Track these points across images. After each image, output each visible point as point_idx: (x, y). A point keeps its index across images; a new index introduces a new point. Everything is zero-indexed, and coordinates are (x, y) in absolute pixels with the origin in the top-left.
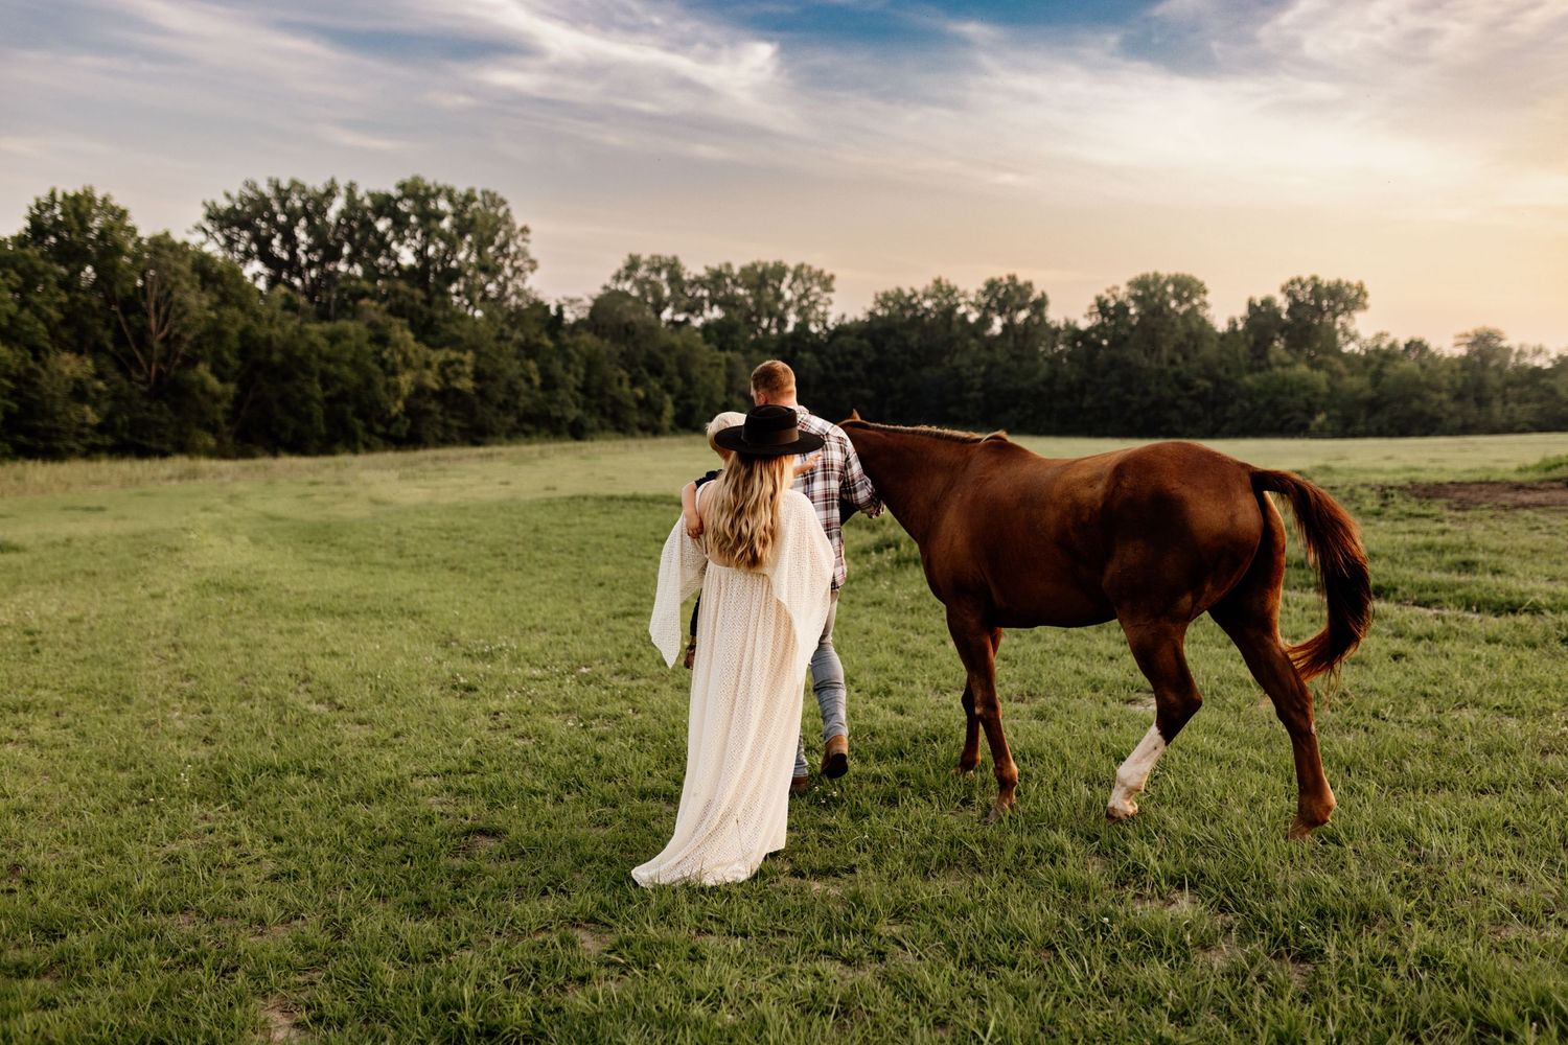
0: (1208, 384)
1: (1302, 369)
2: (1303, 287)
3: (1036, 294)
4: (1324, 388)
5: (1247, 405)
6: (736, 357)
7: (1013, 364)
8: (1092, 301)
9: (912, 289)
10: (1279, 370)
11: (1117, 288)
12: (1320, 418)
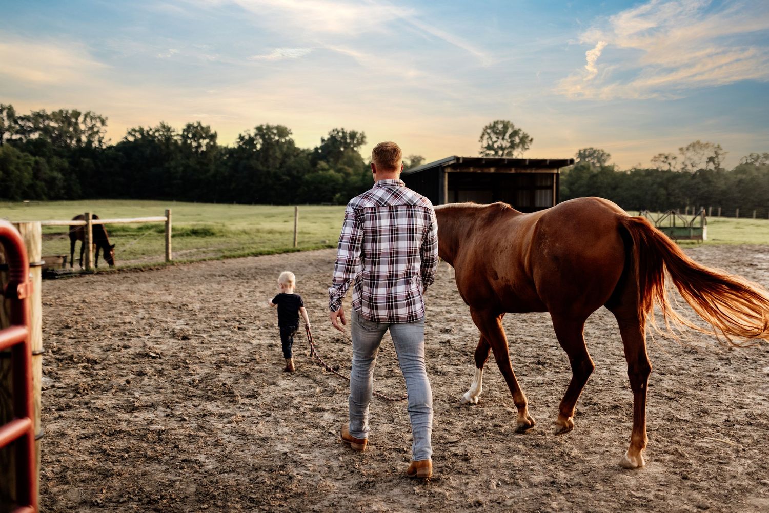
0: (288, 178)
1: (332, 172)
2: (338, 133)
3: (212, 132)
4: (341, 181)
5: (306, 189)
7: (198, 167)
8: (238, 136)
9: (149, 127)
10: (320, 172)
11: (249, 130)
12: (338, 195)
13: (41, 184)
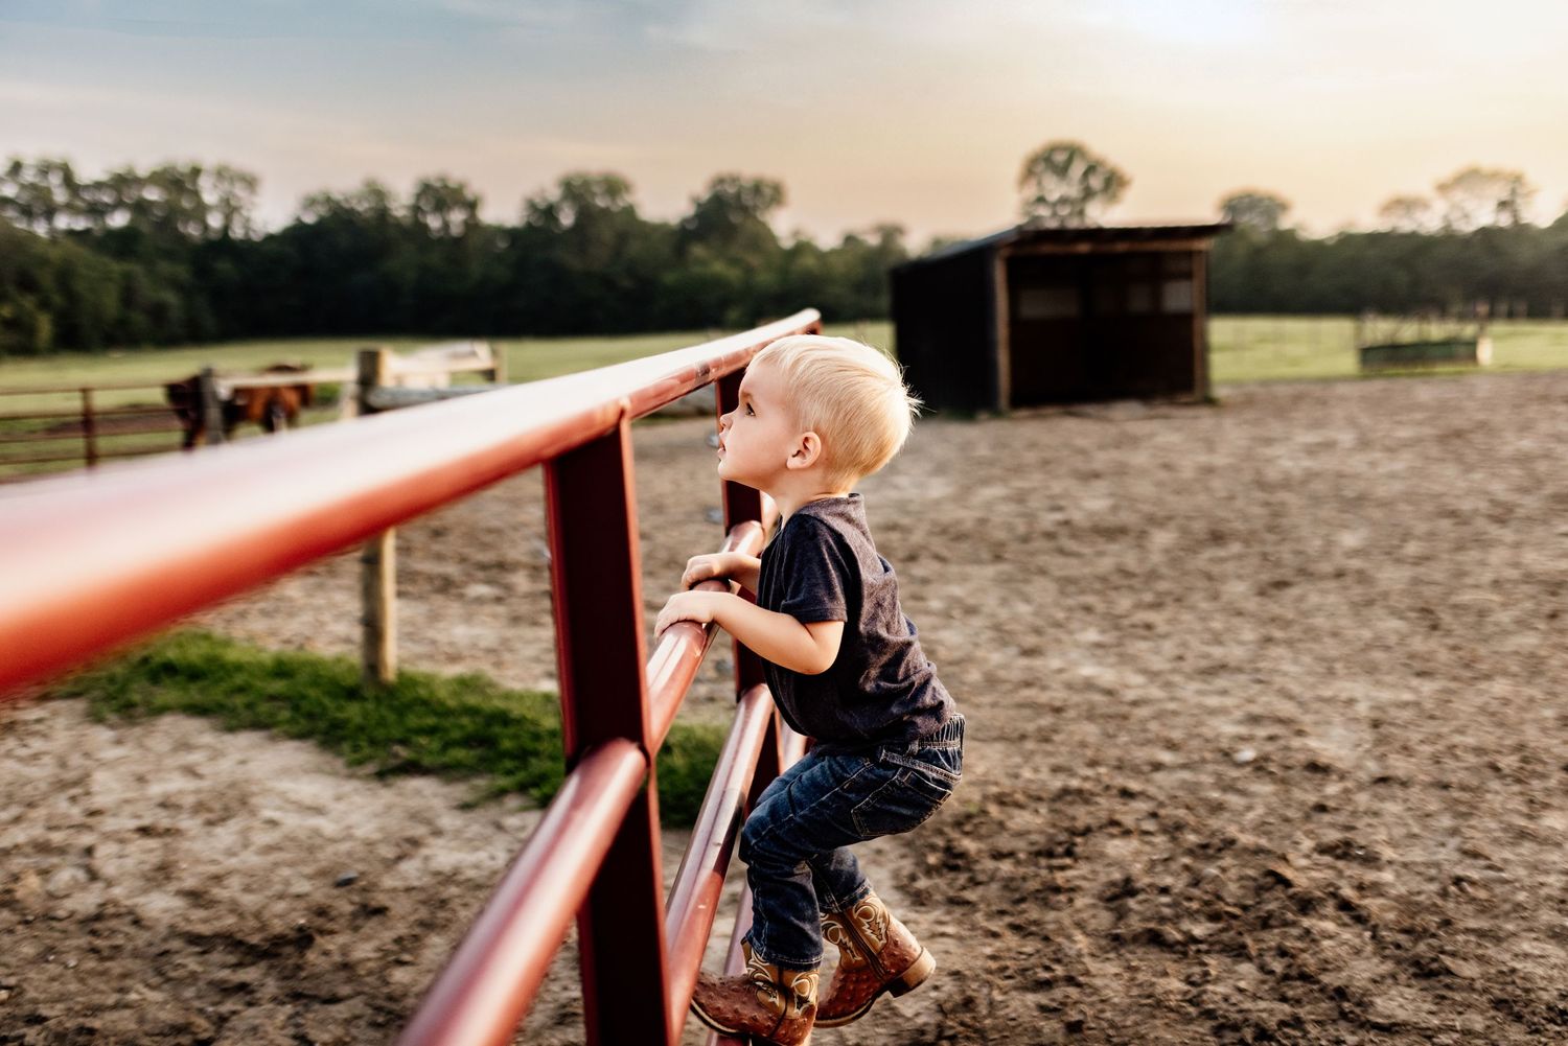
0: (631, 284)
1: (718, 265)
3: (470, 194)
4: (737, 285)
5: (666, 304)
7: (447, 268)
8: (524, 202)
13: (139, 317)
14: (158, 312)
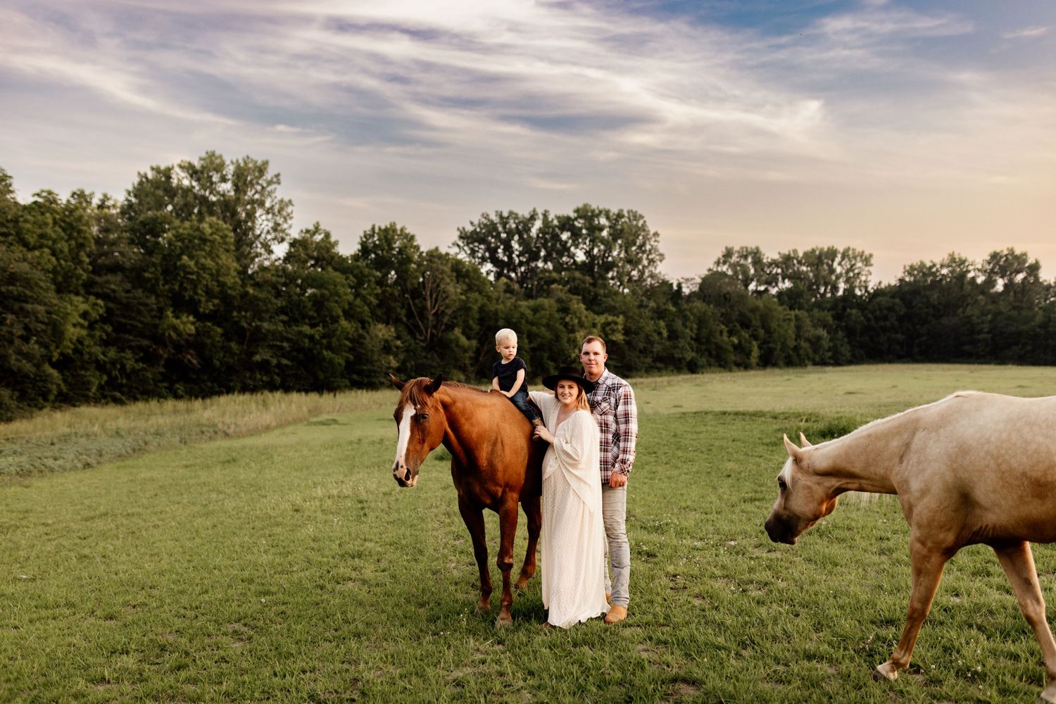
3: (1031, 261)
6: (802, 314)
7: (1014, 313)
9: (932, 262)
13: (805, 345)
14: (815, 343)
